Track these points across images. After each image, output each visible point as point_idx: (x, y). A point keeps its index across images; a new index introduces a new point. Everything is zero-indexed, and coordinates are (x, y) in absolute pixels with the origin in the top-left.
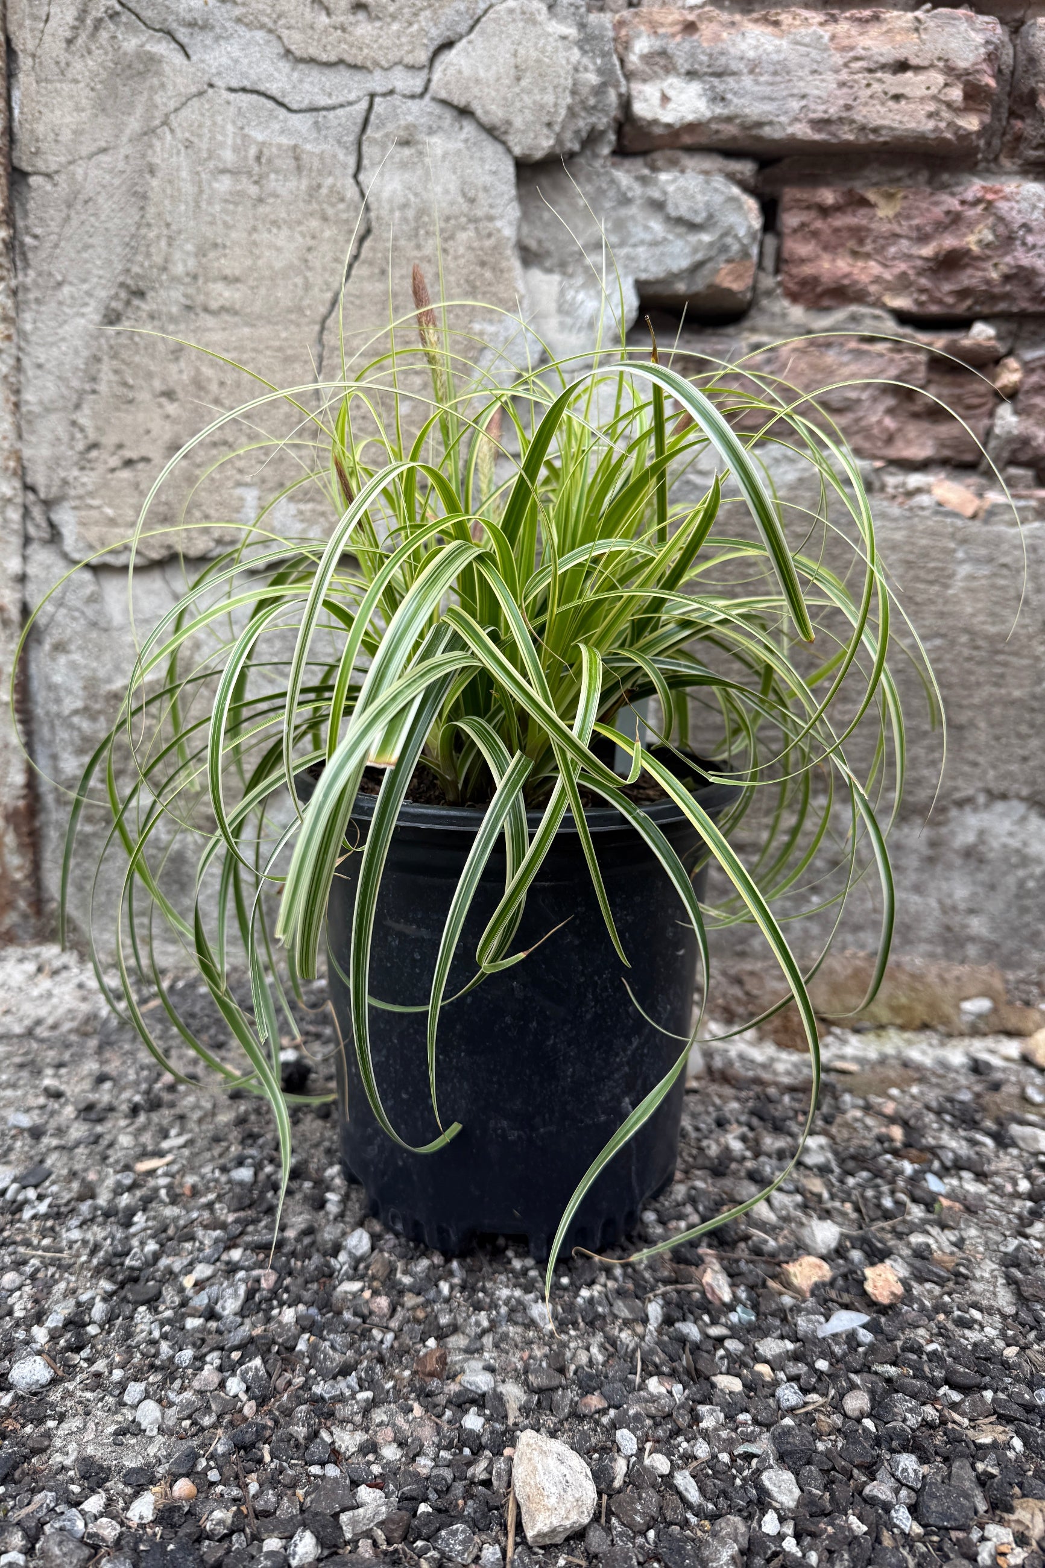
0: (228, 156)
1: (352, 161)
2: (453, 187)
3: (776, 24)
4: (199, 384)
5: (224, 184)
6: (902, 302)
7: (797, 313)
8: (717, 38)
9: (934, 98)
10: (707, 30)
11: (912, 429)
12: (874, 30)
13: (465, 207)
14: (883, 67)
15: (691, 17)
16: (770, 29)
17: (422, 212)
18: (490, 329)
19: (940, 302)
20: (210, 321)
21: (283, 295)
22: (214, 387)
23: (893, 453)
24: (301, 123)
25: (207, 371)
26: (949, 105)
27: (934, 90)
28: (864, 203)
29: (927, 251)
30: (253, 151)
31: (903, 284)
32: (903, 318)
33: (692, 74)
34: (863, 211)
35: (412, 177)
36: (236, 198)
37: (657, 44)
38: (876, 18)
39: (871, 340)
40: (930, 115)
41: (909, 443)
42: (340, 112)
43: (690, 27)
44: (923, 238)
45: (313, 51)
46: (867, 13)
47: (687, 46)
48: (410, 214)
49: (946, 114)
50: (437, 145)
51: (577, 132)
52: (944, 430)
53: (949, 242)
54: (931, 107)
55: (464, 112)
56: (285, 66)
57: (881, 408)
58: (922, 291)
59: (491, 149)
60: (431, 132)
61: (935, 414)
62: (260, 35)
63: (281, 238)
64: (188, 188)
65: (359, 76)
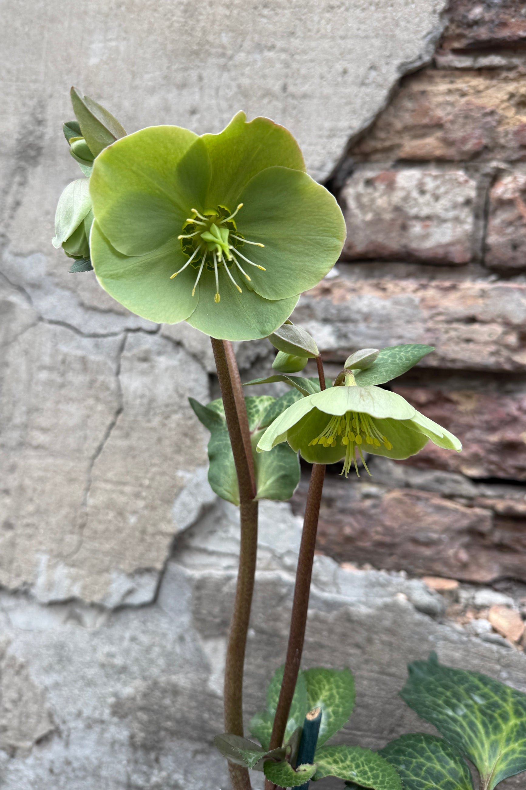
0: (47, 360)
1: (114, 367)
2: (171, 387)
3: (384, 289)
4: (22, 489)
5: (43, 375)
6: (474, 472)
7: (398, 472)
8: (343, 298)
9: (495, 342)
10: (337, 293)
11: (484, 557)
12: (454, 296)
13: (177, 400)
14: (458, 320)
15: (327, 285)
16: (380, 294)
17: (152, 400)
18: (188, 476)
19: (504, 470)
20: (32, 453)
21: (72, 441)
22: (30, 493)
23: (466, 576)
24: (87, 342)
25: (27, 482)
26: (508, 347)
27: (495, 338)
28: (448, 401)
29: (494, 438)
30: (60, 358)
31: (475, 460)
32: (476, 481)
33: (326, 321)
34: (448, 406)
35: (147, 380)
36: (50, 383)
37: (305, 301)
38: (454, 288)
39: (450, 497)
40: (492, 354)
41: (480, 566)
42: (110, 339)
43: (326, 291)
44: (491, 428)
45: (96, 303)
46: (447, 284)
47: (323, 304)
48: (145, 401)
49: (505, 353)
50: (163, 362)
51: (248, 358)
52: (509, 559)
53: (510, 435)
54: (493, 348)
55: (179, 344)
56: (80, 310)
57: (457, 544)
58: (491, 463)
59: (194, 366)
60: (159, 353)
61: (501, 547)
62: (67, 293)
63: (72, 408)
64: (24, 376)
65: (121, 319)
